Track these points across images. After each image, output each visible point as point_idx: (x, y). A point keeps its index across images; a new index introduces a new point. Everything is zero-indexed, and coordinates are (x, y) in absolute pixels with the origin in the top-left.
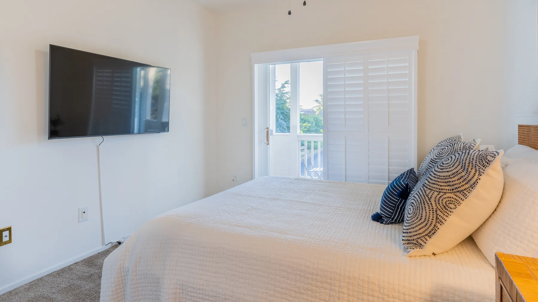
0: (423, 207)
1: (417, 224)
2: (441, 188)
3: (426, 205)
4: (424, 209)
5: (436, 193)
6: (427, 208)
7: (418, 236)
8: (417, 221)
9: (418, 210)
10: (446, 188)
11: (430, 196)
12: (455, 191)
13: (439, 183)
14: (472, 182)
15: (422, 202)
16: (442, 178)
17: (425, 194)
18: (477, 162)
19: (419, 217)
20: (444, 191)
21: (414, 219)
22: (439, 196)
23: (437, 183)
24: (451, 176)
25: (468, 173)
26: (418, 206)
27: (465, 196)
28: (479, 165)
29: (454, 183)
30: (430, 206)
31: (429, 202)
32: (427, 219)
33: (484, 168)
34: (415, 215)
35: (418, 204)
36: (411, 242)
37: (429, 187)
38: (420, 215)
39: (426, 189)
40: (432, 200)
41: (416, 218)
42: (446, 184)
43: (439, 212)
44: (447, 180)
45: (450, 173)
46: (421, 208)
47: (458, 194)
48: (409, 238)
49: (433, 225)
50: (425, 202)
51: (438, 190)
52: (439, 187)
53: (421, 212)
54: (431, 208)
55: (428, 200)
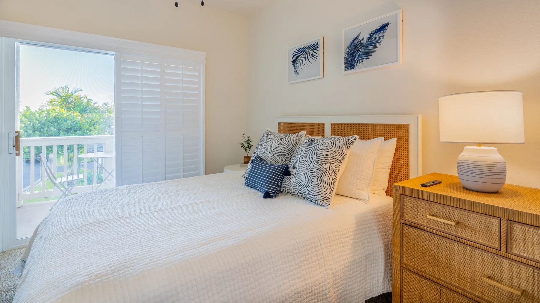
0: (324, 175)
1: (325, 187)
2: (330, 161)
3: (326, 173)
4: (325, 176)
5: (329, 165)
6: (327, 175)
7: (327, 194)
8: (323, 185)
9: (322, 178)
10: (332, 161)
11: (326, 168)
12: (337, 161)
13: (328, 159)
14: (344, 155)
15: (322, 172)
16: (329, 155)
17: (322, 167)
18: (347, 143)
19: (324, 182)
20: (332, 163)
21: (321, 184)
22: (331, 166)
23: (327, 159)
24: (333, 153)
25: (342, 150)
26: (320, 175)
27: (341, 163)
28: (348, 144)
29: (336, 157)
30: (328, 173)
31: (327, 171)
32: (329, 182)
33: (350, 146)
34: (320, 182)
35: (319, 174)
36: (324, 199)
37: (323, 162)
38: (324, 181)
39: (321, 164)
40: (328, 169)
41: (322, 183)
42: (331, 159)
43: (333, 176)
44: (332, 156)
45: (332, 152)
46: (323, 176)
47: (338, 163)
48: (323, 197)
49: (332, 184)
50: (325, 172)
51: (329, 163)
52: (329, 161)
53: (324, 179)
54: (329, 174)
55: (326, 170)
